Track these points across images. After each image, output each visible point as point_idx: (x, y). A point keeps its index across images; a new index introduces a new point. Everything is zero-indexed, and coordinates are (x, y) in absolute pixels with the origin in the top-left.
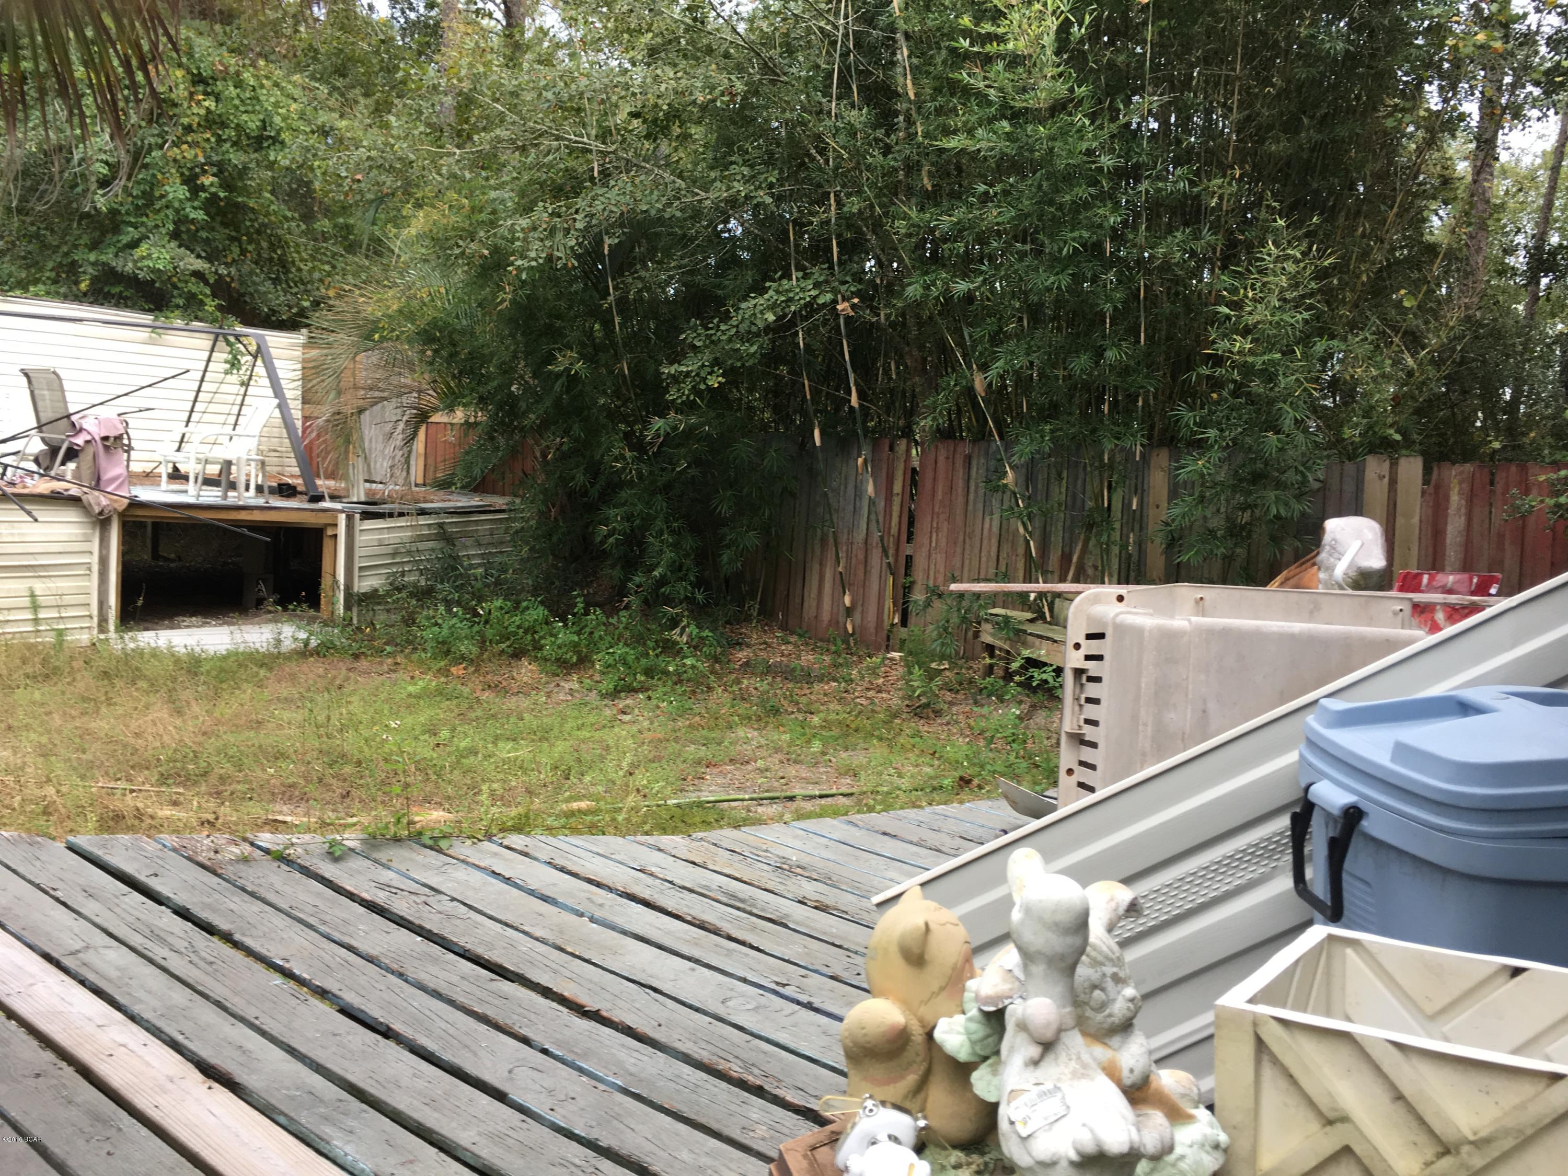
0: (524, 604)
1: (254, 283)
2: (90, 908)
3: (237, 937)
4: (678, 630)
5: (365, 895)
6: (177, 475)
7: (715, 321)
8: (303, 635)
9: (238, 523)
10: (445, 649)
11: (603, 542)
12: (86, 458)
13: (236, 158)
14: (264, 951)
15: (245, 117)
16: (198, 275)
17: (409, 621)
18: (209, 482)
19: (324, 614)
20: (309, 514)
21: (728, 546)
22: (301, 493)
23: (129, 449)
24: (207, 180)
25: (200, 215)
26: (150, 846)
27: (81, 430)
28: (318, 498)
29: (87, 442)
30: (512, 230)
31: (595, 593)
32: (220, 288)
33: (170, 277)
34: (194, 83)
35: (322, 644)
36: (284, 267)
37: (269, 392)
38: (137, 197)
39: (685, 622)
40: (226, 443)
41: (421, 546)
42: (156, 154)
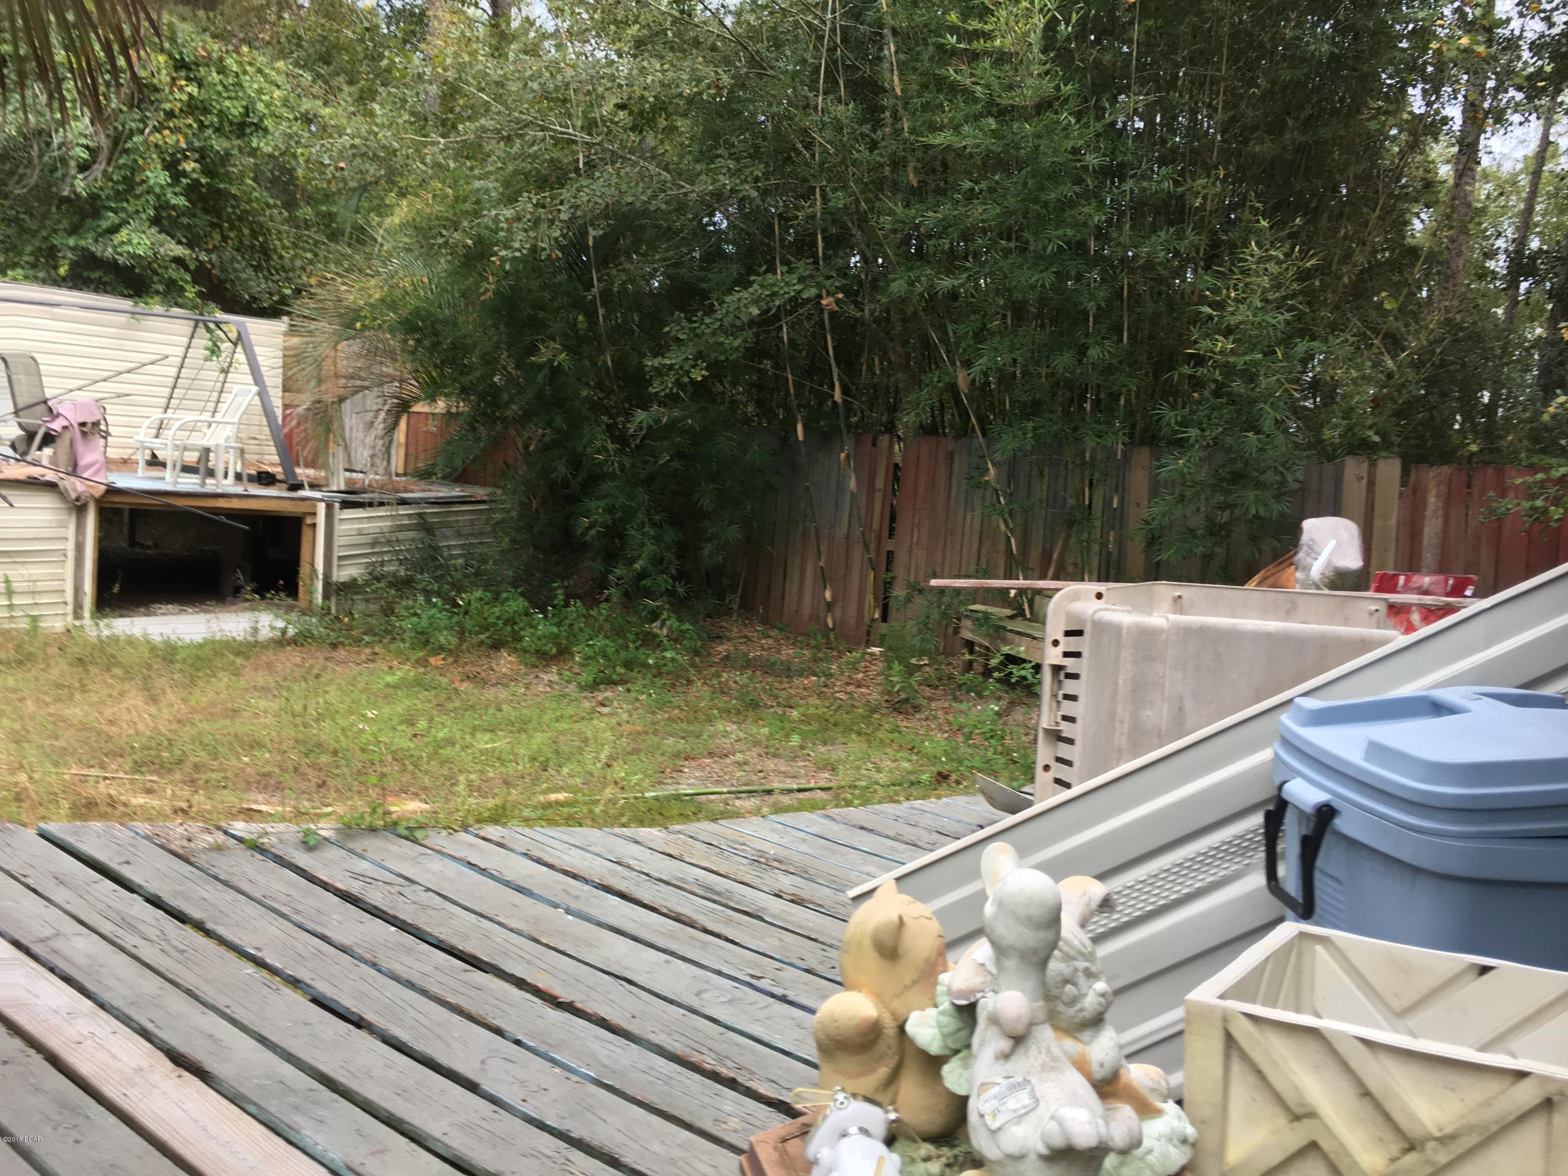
0: (505, 595)
1: (235, 270)
2: (60, 895)
3: (210, 925)
4: (658, 623)
5: (339, 885)
6: (155, 462)
7: (699, 314)
8: (280, 624)
9: (216, 511)
10: (424, 639)
11: (584, 535)
12: (63, 444)
13: (218, 144)
14: (236, 940)
15: (227, 103)
16: (179, 261)
17: (388, 611)
18: (187, 469)
19: (302, 602)
20: (288, 502)
21: (710, 540)
22: (280, 481)
23: (106, 435)
24: (189, 166)
25: (181, 201)
26: (123, 834)
27: (58, 415)
28: (297, 487)
29: (65, 428)
30: (496, 220)
31: (576, 585)
32: (201, 274)
33: (150, 263)
34: (177, 69)
35: (300, 634)
36: (266, 254)
37: (249, 379)
38: (118, 182)
39: (665, 615)
40: (205, 430)
41: (401, 536)
42: (137, 139)
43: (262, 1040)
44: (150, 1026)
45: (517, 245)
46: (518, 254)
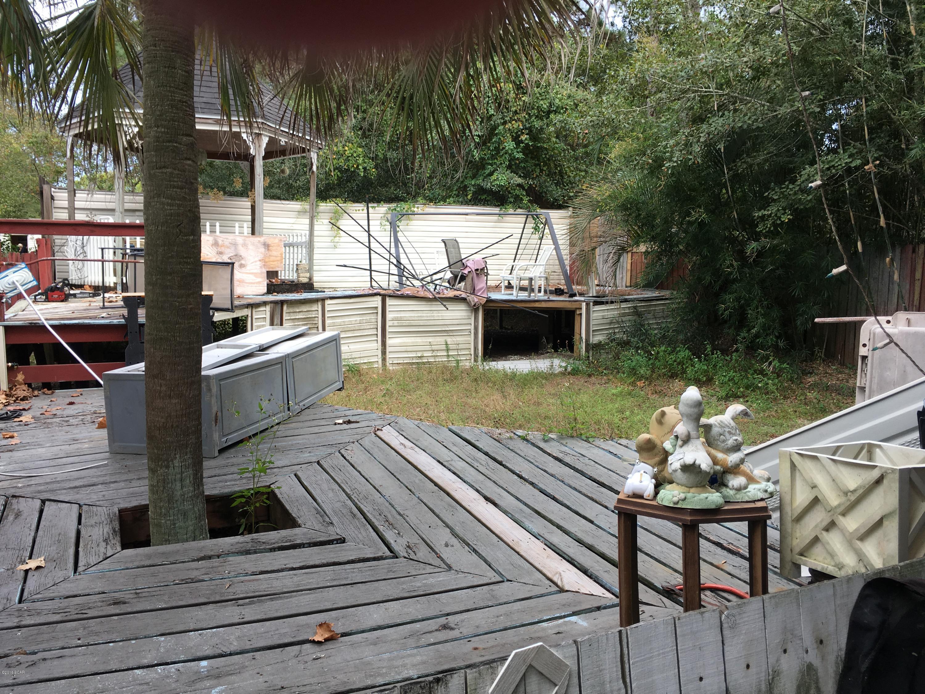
0: (678, 349)
1: (546, 187)
2: (454, 449)
3: (504, 463)
4: (767, 364)
5: (554, 454)
6: (509, 286)
7: (786, 183)
8: (564, 364)
9: (534, 309)
10: (633, 371)
11: (722, 314)
12: (469, 279)
13: (537, 124)
14: (513, 468)
15: (542, 102)
16: (519, 185)
17: (617, 357)
18: (522, 289)
19: (575, 354)
20: (567, 303)
21: (801, 315)
22: (566, 293)
23: (487, 275)
24: (523, 137)
25: (520, 155)
26: (477, 431)
27: (467, 266)
28: (573, 295)
29: (469, 272)
30: (665, 147)
31: (722, 343)
32: (530, 191)
33: (507, 188)
34: (518, 89)
35: (573, 369)
36: (562, 176)
37: (551, 242)
38: (492, 150)
39: (771, 359)
40: (531, 269)
41: (624, 319)
42: (501, 127)
43: (517, 499)
44: (479, 489)
45: (675, 159)
46: (675, 164)
